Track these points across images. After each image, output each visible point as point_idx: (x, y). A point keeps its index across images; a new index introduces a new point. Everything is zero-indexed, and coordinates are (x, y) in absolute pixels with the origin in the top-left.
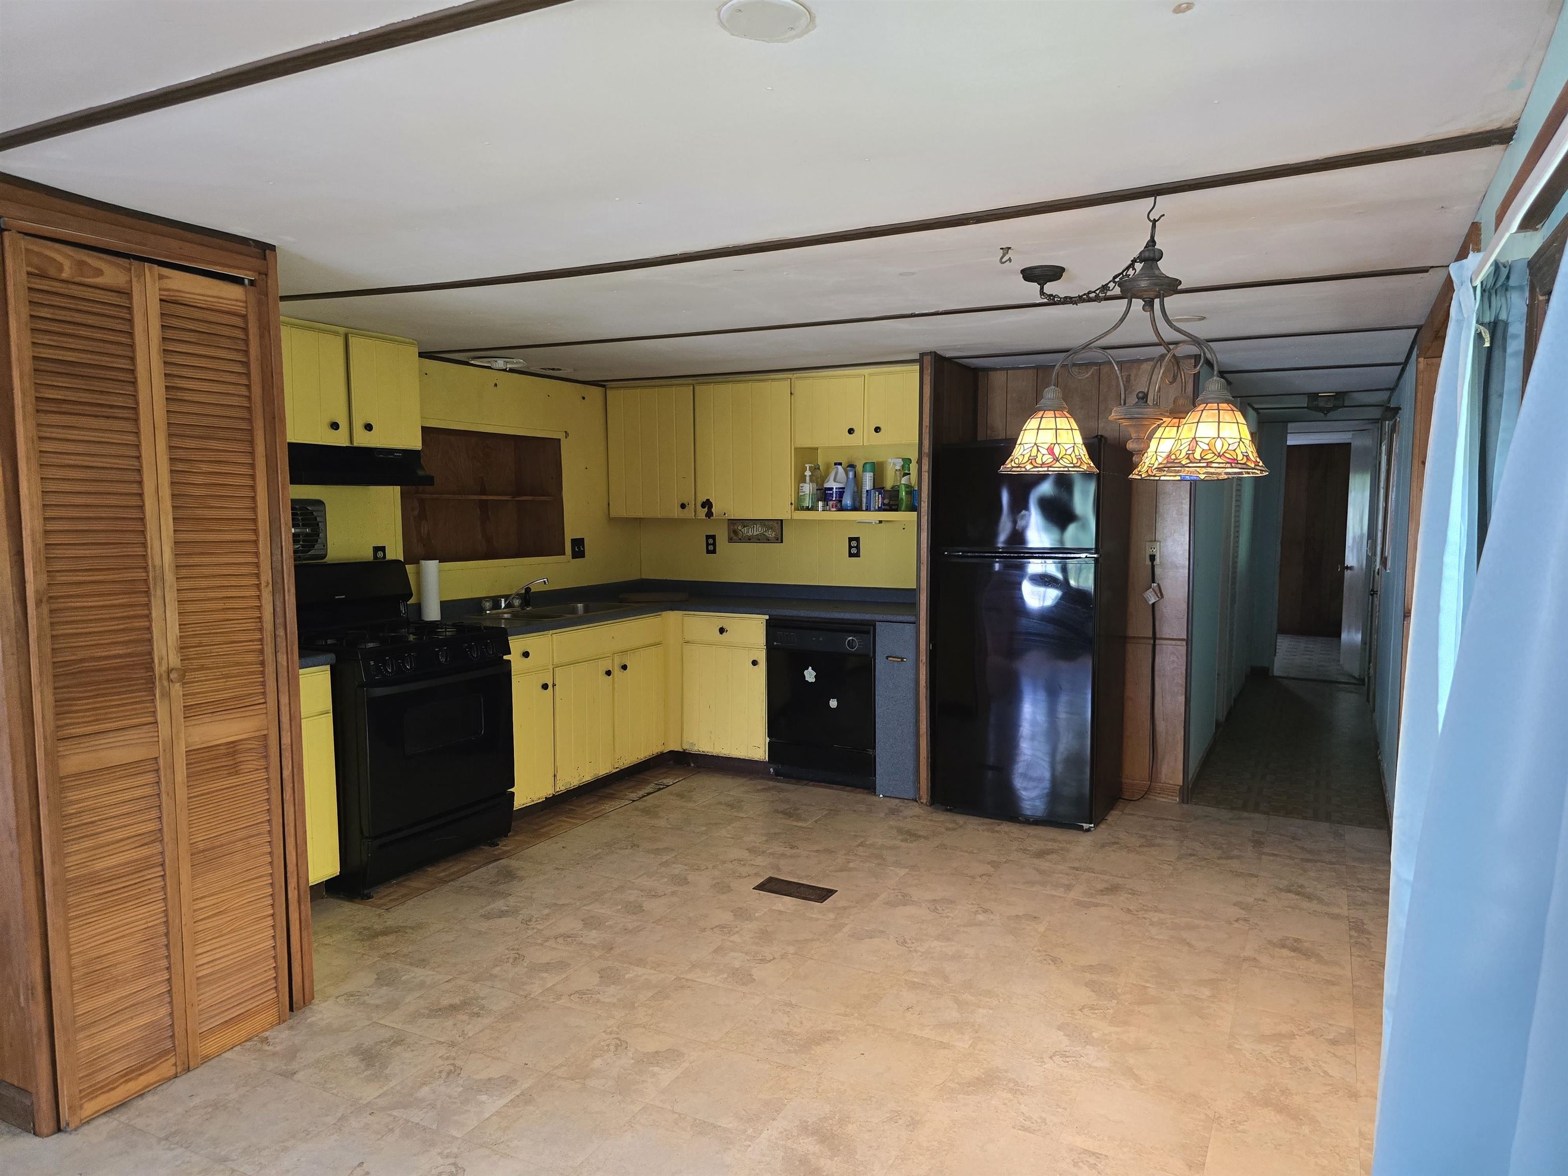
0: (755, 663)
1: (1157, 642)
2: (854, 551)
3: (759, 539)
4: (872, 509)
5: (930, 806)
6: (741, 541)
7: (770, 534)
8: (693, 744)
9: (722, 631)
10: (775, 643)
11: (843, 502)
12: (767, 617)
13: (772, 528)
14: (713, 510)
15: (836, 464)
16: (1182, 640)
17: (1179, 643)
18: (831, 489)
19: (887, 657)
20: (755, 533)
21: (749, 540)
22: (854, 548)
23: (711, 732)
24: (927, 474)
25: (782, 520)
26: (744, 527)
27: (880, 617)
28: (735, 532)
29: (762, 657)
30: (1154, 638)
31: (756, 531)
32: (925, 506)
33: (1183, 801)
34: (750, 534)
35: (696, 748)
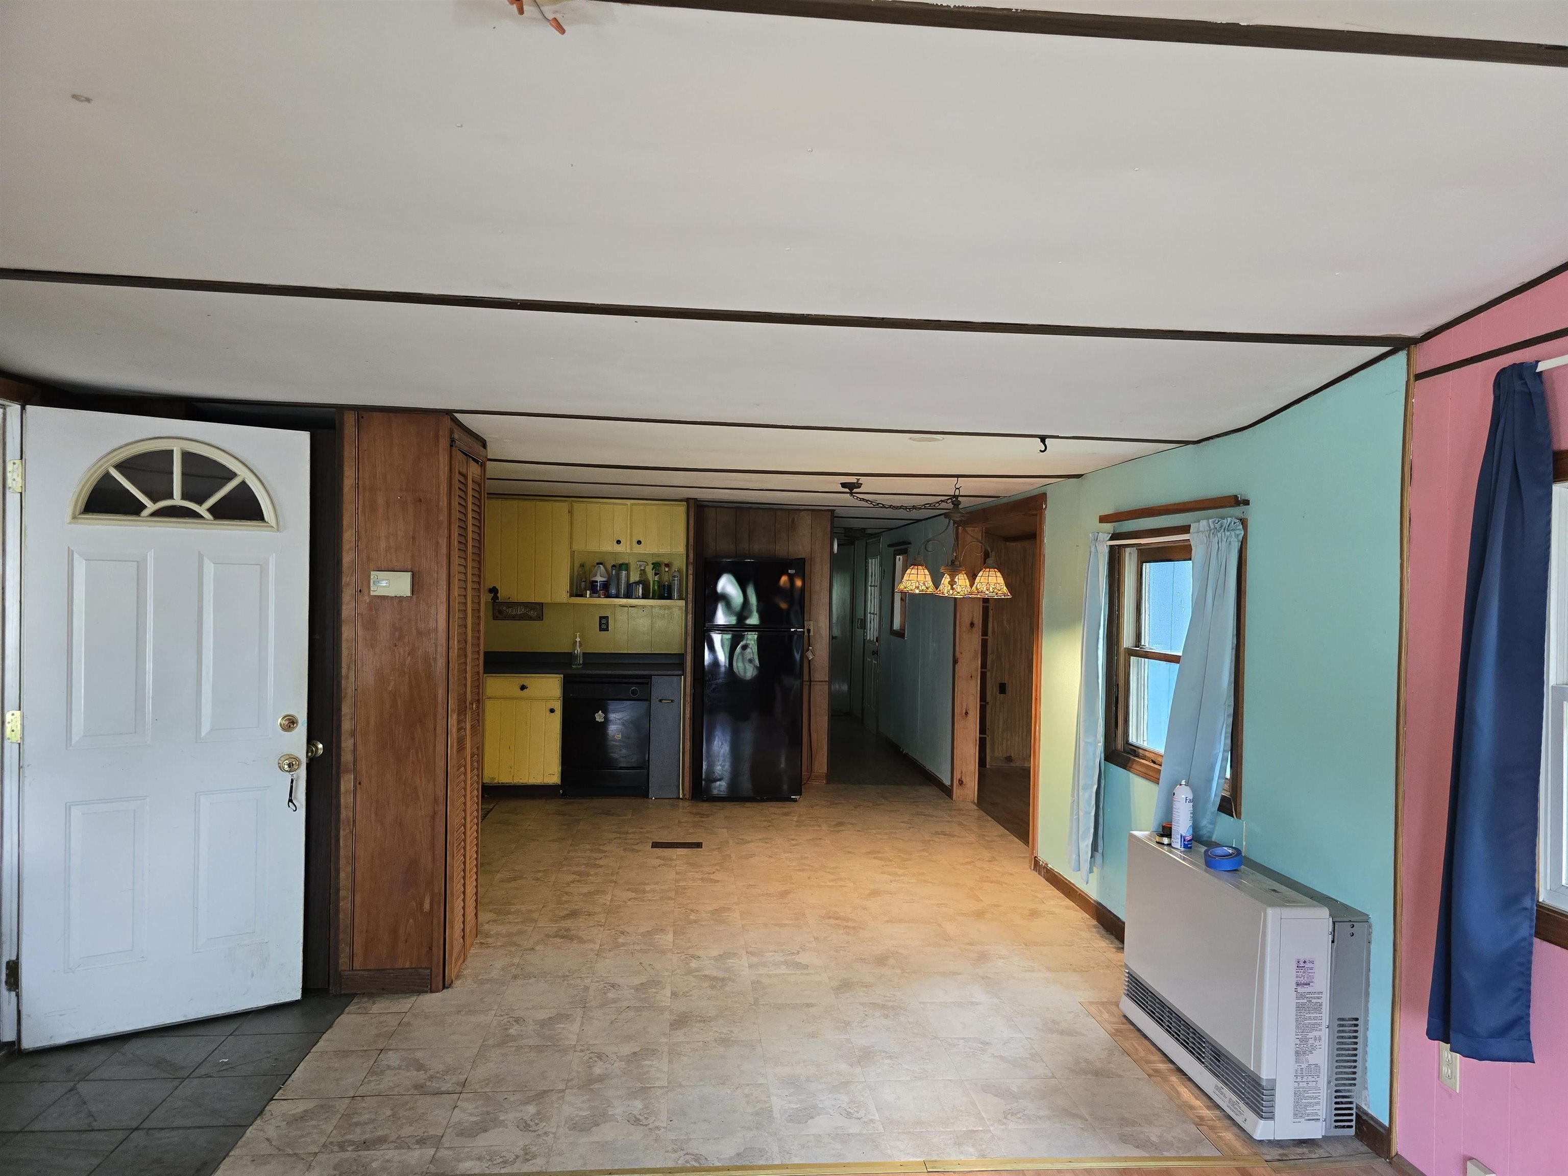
0: (552, 711)
1: (812, 683)
2: (604, 627)
3: (522, 617)
4: (633, 597)
5: (691, 800)
6: (505, 618)
7: (532, 613)
8: (493, 779)
9: (523, 688)
10: (571, 695)
11: (610, 592)
12: (562, 676)
13: (534, 609)
14: (499, 595)
15: (598, 564)
16: (826, 681)
17: (824, 683)
18: (597, 582)
19: (660, 701)
20: (519, 613)
21: (513, 618)
22: (604, 624)
23: (511, 768)
24: (692, 576)
25: (542, 603)
26: (509, 607)
27: (656, 673)
28: (500, 612)
29: (558, 706)
30: (810, 681)
31: (520, 611)
32: (690, 597)
33: (828, 783)
34: (514, 613)
35: (496, 781)
